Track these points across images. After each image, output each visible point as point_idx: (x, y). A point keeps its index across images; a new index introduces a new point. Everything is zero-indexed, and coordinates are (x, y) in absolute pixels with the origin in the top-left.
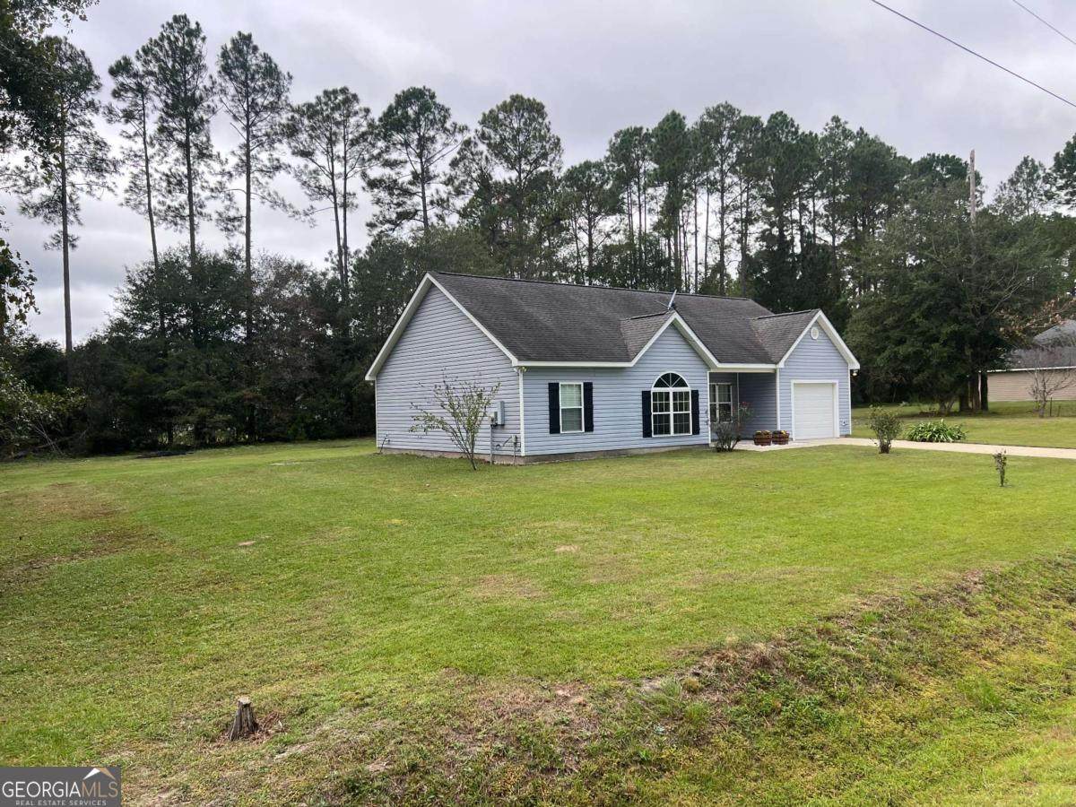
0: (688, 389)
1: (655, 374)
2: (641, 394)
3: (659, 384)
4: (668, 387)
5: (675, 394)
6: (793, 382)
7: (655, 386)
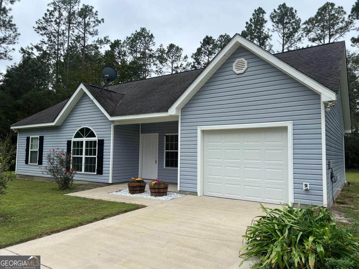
0: (96, 139)
2: (67, 142)
3: (78, 135)
4: (83, 137)
5: (87, 142)
6: (199, 129)
7: (75, 137)
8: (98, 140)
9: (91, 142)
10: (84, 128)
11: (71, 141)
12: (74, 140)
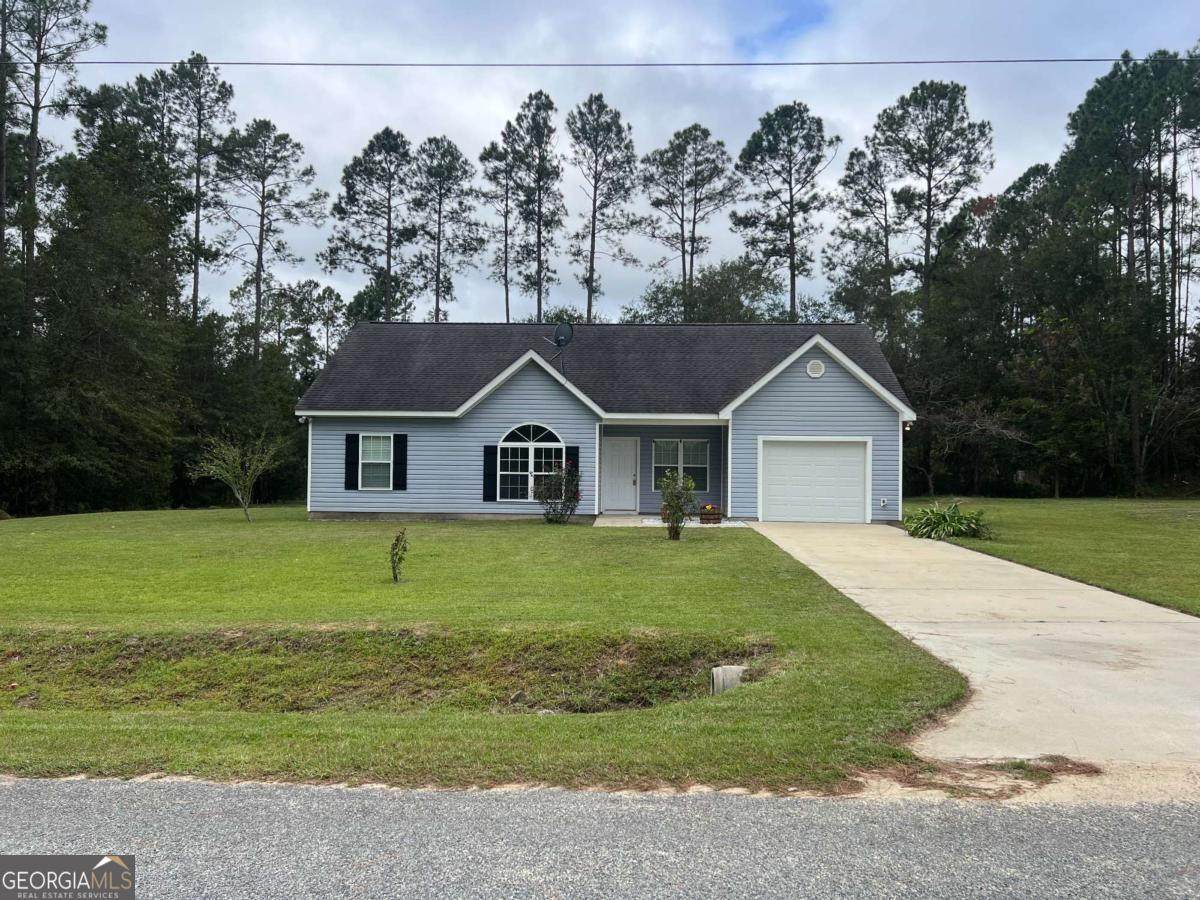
0: (562, 445)
1: (507, 425)
2: (483, 449)
3: (513, 437)
4: (526, 441)
5: (538, 451)
6: (761, 439)
7: (505, 440)
8: (567, 448)
9: (548, 451)
10: (529, 426)
11: (496, 447)
12: (501, 444)
